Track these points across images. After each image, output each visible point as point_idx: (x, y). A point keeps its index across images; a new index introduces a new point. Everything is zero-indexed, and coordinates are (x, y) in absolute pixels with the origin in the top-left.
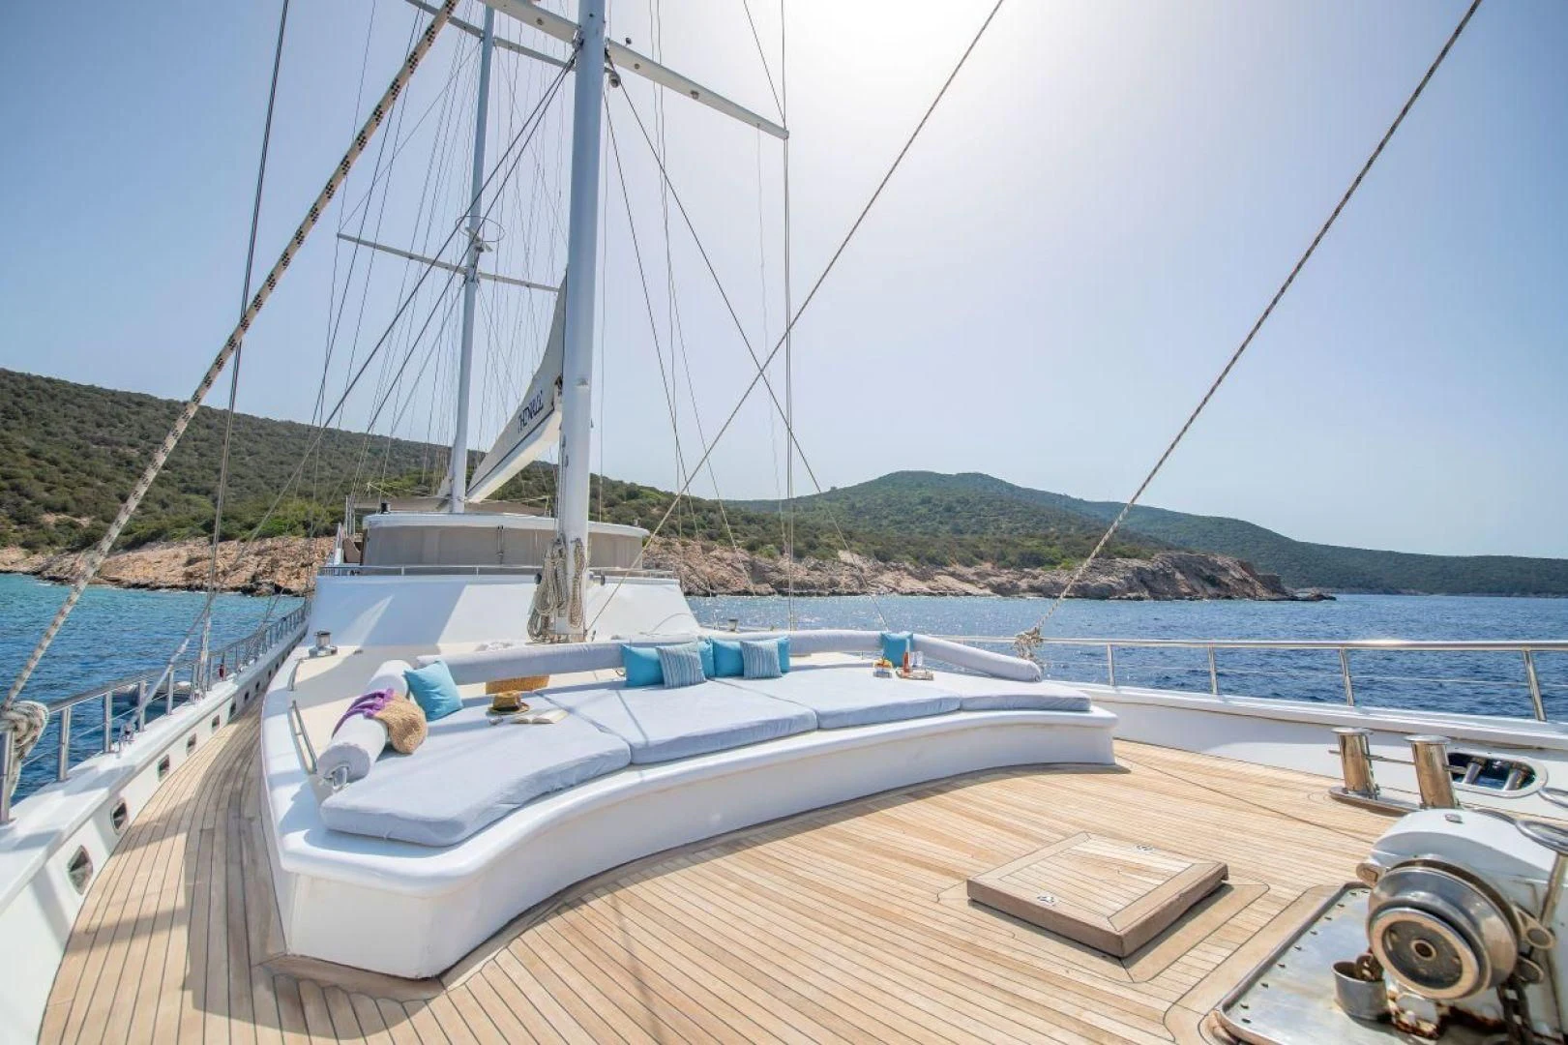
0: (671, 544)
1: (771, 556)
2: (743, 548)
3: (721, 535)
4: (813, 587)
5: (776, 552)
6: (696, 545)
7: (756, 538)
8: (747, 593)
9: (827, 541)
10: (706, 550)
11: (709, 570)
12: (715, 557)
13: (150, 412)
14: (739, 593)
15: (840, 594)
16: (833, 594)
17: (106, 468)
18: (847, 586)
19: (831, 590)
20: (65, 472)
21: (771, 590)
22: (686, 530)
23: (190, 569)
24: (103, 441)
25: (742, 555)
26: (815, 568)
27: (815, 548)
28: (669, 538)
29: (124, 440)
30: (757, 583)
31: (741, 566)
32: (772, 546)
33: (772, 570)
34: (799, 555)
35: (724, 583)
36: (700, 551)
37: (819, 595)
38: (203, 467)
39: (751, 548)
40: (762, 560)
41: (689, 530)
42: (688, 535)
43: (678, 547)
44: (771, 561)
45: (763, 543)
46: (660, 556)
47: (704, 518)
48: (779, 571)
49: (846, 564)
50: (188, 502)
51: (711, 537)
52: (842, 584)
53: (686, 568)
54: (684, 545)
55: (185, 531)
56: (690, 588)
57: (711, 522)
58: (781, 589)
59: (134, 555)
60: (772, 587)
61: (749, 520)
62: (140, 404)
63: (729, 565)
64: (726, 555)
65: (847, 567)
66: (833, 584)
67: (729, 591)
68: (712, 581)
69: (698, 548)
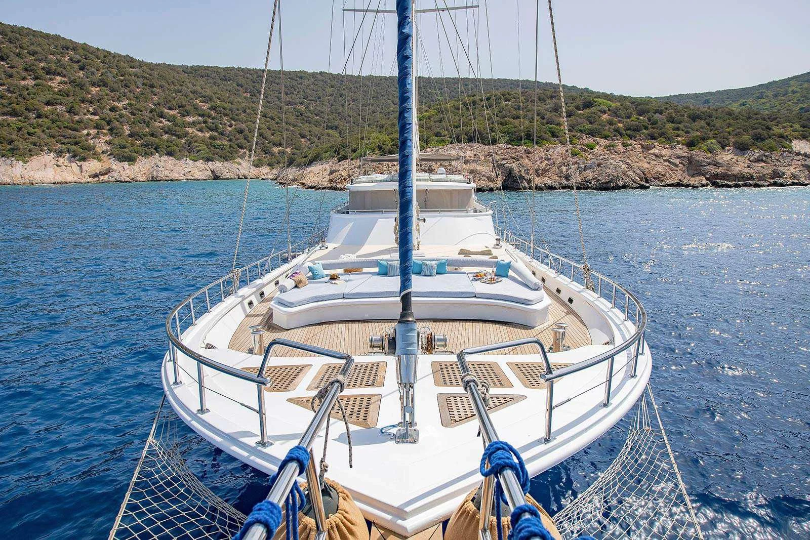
0: (613, 146)
1: (710, 151)
2: (683, 144)
3: (661, 135)
4: (752, 178)
5: (718, 147)
6: (636, 145)
7: (699, 134)
8: (679, 185)
9: (782, 131)
10: (646, 148)
11: (646, 166)
12: (654, 154)
13: (306, 82)
14: (672, 185)
15: (782, 185)
16: (775, 184)
17: (292, 119)
18: (793, 176)
19: (772, 181)
20: (277, 123)
21: (704, 182)
22: (629, 132)
23: (331, 177)
24: (288, 103)
25: (682, 150)
26: (758, 160)
27: (763, 140)
28: (613, 140)
29: (297, 101)
30: (693, 176)
31: (677, 161)
32: (713, 141)
33: (709, 164)
34: (742, 148)
35: (659, 177)
36: (641, 150)
37: (757, 186)
38: (332, 113)
39: (691, 145)
40: (700, 155)
41: (633, 132)
42: (630, 137)
43: (620, 148)
44: (710, 155)
45: (704, 139)
46: (602, 157)
47: (649, 120)
48: (716, 164)
49: (798, 154)
50: (328, 135)
51: (653, 138)
52: (788, 174)
53: (624, 166)
54: (624, 145)
55: (327, 154)
56: (625, 182)
57: (655, 123)
58: (716, 181)
59: (309, 169)
60: (707, 179)
61: (694, 118)
62: (301, 78)
63: (665, 161)
64: (664, 152)
65: (801, 157)
66: (776, 174)
67: (663, 183)
68: (648, 175)
69: (638, 147)
